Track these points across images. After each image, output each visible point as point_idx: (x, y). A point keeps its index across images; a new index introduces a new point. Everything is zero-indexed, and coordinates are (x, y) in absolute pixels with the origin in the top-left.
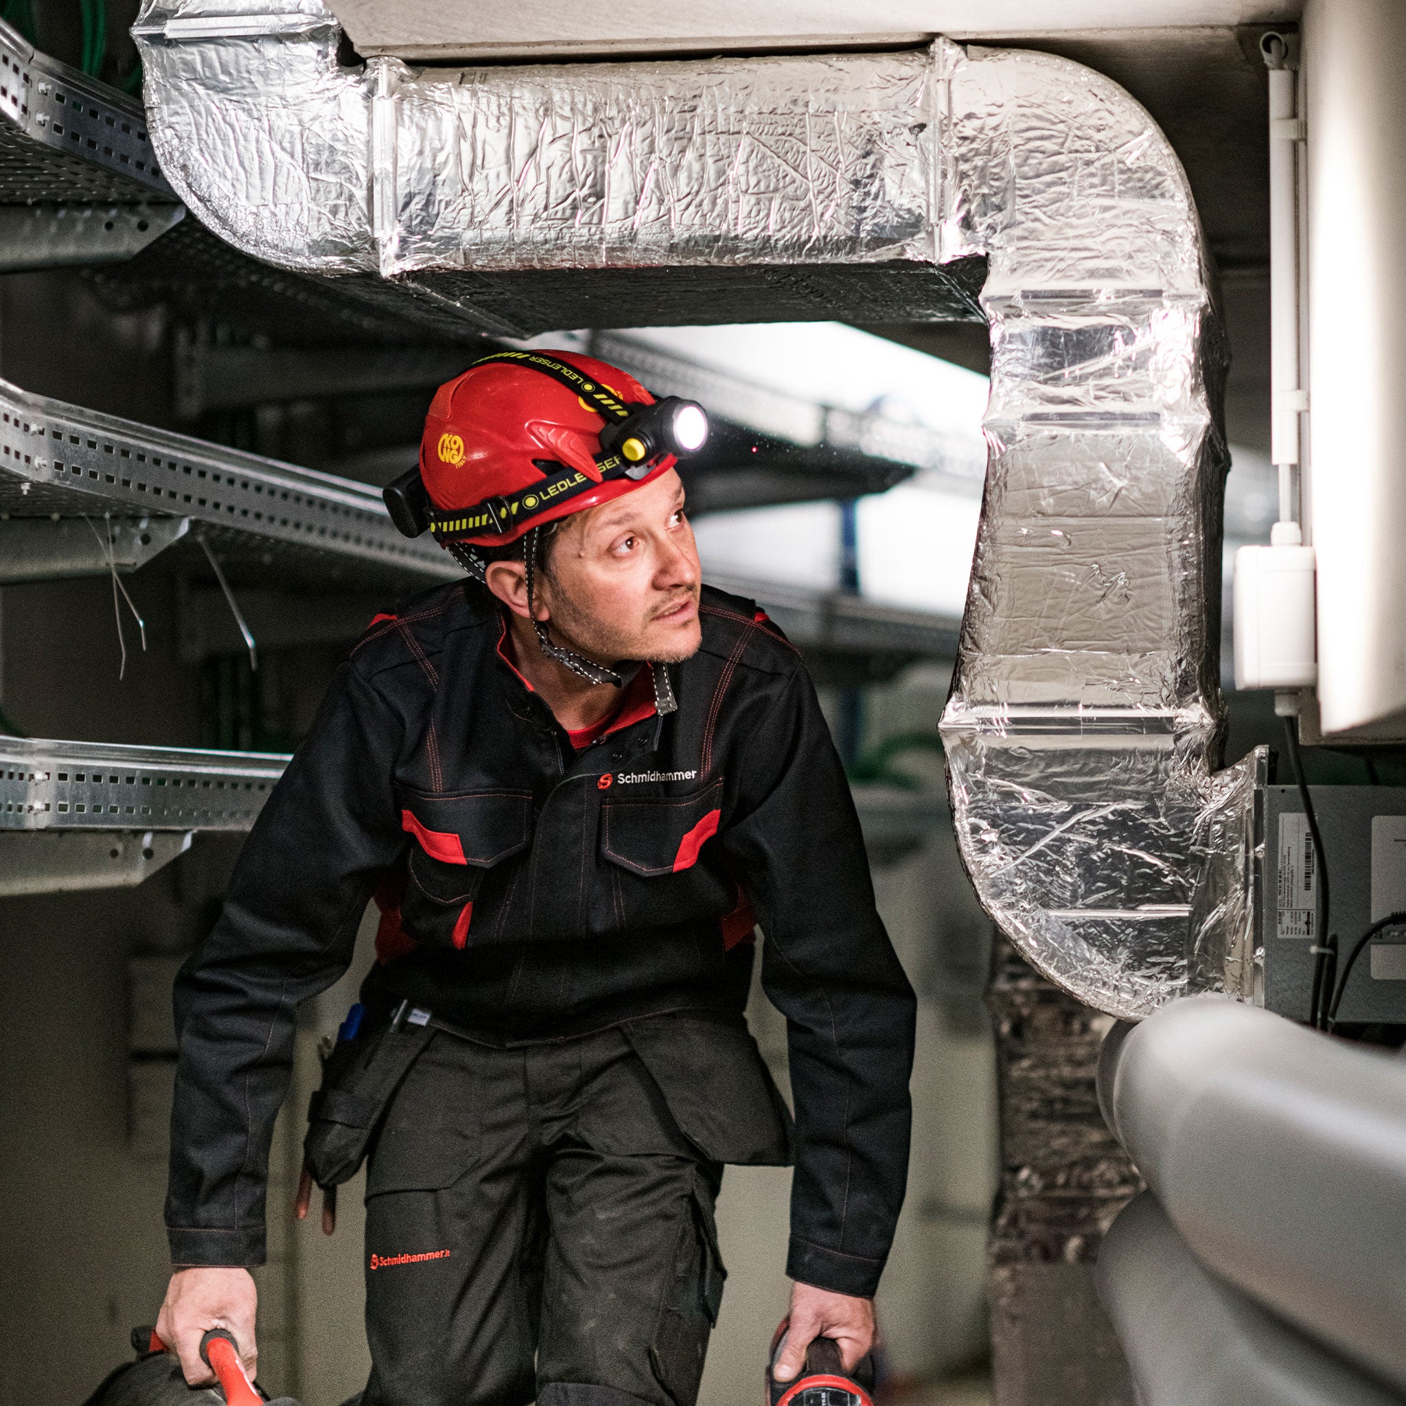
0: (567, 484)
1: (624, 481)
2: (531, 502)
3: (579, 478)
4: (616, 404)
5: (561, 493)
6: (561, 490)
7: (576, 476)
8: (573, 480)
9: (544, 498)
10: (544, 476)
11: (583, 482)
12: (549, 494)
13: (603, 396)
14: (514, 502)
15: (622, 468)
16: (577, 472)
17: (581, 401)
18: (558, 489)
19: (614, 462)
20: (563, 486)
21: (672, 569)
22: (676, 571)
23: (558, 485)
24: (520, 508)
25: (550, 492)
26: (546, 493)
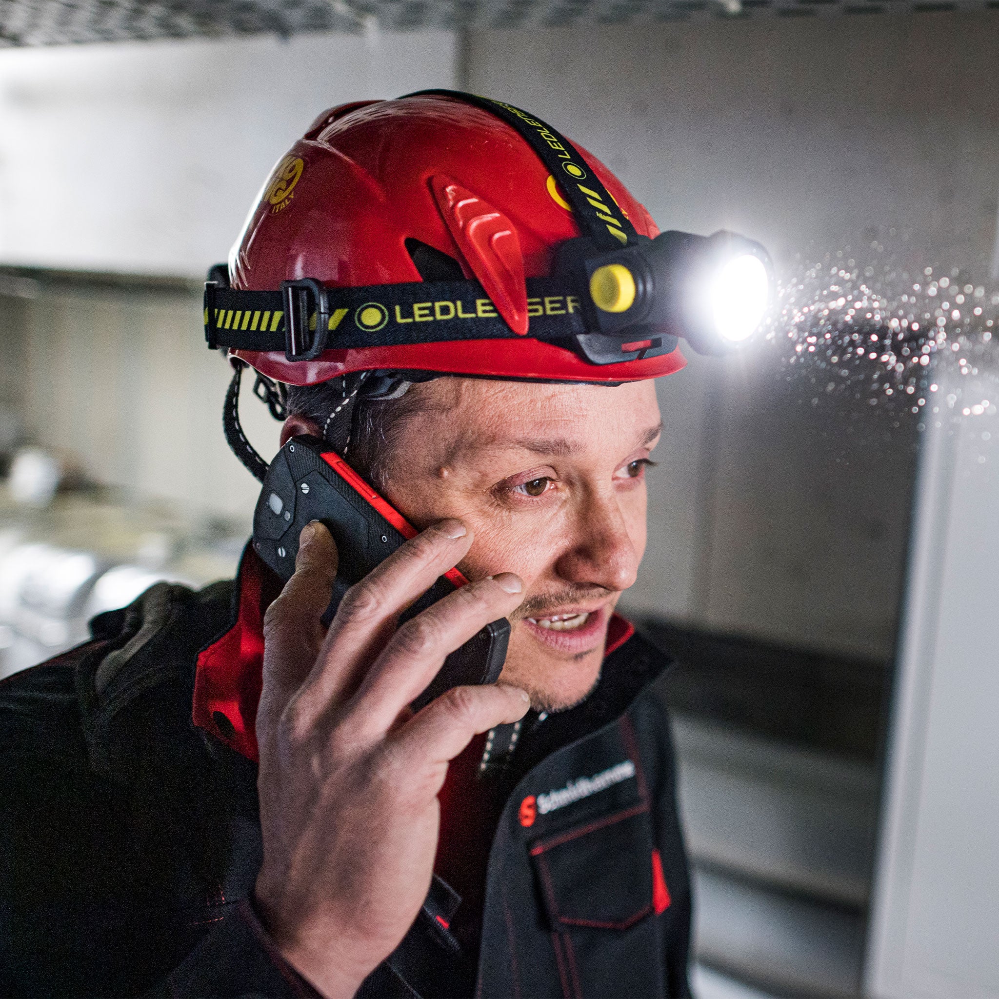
0: (456, 310)
1: (568, 356)
2: (371, 317)
3: (482, 310)
4: (613, 216)
5: (435, 321)
6: (439, 317)
7: (479, 302)
8: (470, 307)
9: (399, 320)
10: (418, 277)
11: (488, 319)
12: (412, 315)
13: (595, 195)
14: (342, 307)
15: (576, 324)
16: (486, 296)
17: (551, 184)
18: (432, 312)
19: (564, 306)
20: (445, 310)
21: (600, 555)
22: (606, 561)
23: (438, 305)
24: (347, 321)
25: (417, 312)
26: (408, 312)
